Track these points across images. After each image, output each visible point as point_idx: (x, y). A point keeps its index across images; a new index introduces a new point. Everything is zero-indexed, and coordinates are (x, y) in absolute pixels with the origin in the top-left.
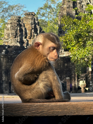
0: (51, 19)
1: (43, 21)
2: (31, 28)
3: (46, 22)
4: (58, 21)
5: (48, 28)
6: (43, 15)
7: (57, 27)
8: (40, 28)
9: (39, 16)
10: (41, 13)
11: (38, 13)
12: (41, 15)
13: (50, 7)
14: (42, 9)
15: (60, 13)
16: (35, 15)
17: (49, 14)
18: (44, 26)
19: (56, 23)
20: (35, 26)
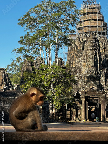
0: (16, 73)
1: (10, 74)
2: (2, 79)
3: (12, 75)
4: (20, 75)
5: (13, 79)
6: (11, 70)
7: (19, 78)
8: (8, 78)
9: (7, 71)
10: (9, 68)
11: (7, 69)
12: (9, 70)
13: (15, 65)
14: (10, 66)
15: (22, 69)
16: (5, 69)
17: (14, 70)
18: (11, 78)
19: (19, 76)
20: (5, 77)
